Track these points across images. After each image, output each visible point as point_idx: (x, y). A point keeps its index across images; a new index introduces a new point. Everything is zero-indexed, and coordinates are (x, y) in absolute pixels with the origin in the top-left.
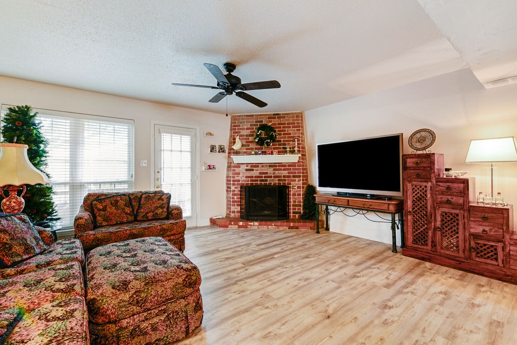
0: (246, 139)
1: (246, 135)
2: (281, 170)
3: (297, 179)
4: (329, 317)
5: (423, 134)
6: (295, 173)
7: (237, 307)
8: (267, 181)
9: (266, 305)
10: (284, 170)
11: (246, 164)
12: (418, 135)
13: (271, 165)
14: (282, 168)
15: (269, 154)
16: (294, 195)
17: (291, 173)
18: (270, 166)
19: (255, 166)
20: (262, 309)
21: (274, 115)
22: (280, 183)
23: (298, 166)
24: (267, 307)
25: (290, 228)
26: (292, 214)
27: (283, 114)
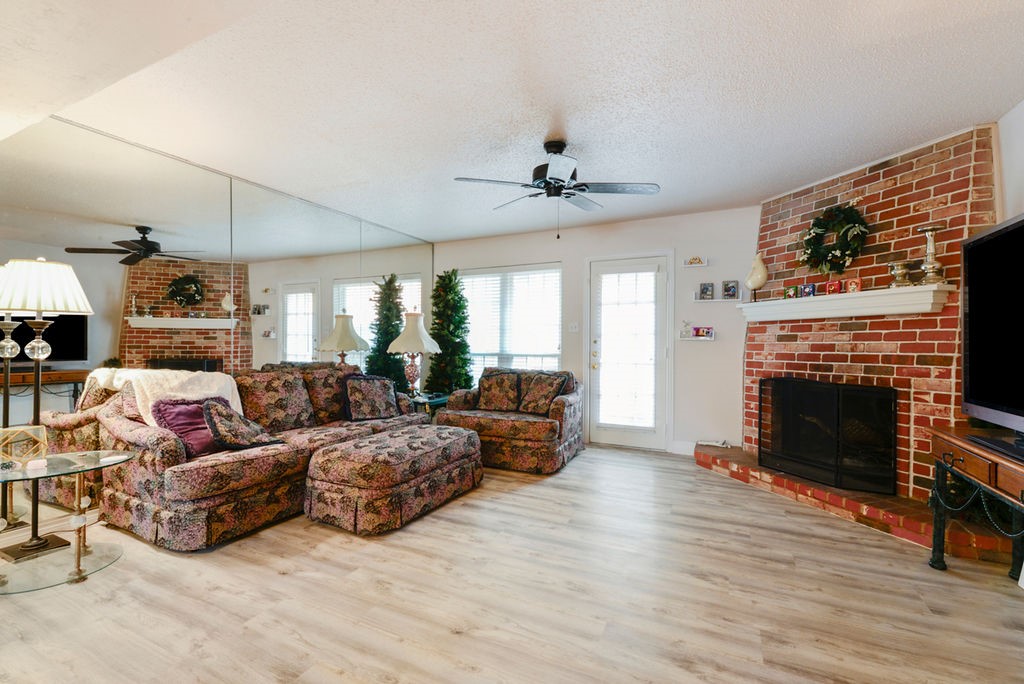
0: (787, 257)
1: (789, 248)
2: (878, 337)
3: (934, 370)
6: (931, 348)
8: (830, 368)
10: (888, 337)
11: (781, 322)
13: (848, 324)
14: (884, 332)
15: (834, 292)
16: (921, 421)
17: (915, 348)
18: (844, 327)
19: (802, 326)
21: (872, 169)
22: (870, 380)
23: (944, 323)
25: (860, 519)
26: (912, 485)
27: (903, 159)
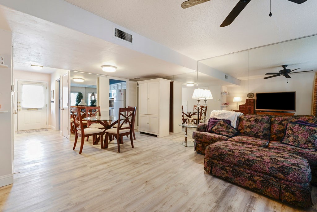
4: (146, 182)
5: (252, 94)
12: (251, 94)
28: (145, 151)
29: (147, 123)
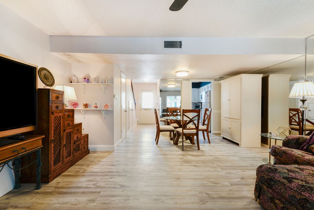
7: (229, 203)
9: (207, 195)
20: (211, 194)
24: (207, 194)
28: (207, 156)
29: (229, 128)
